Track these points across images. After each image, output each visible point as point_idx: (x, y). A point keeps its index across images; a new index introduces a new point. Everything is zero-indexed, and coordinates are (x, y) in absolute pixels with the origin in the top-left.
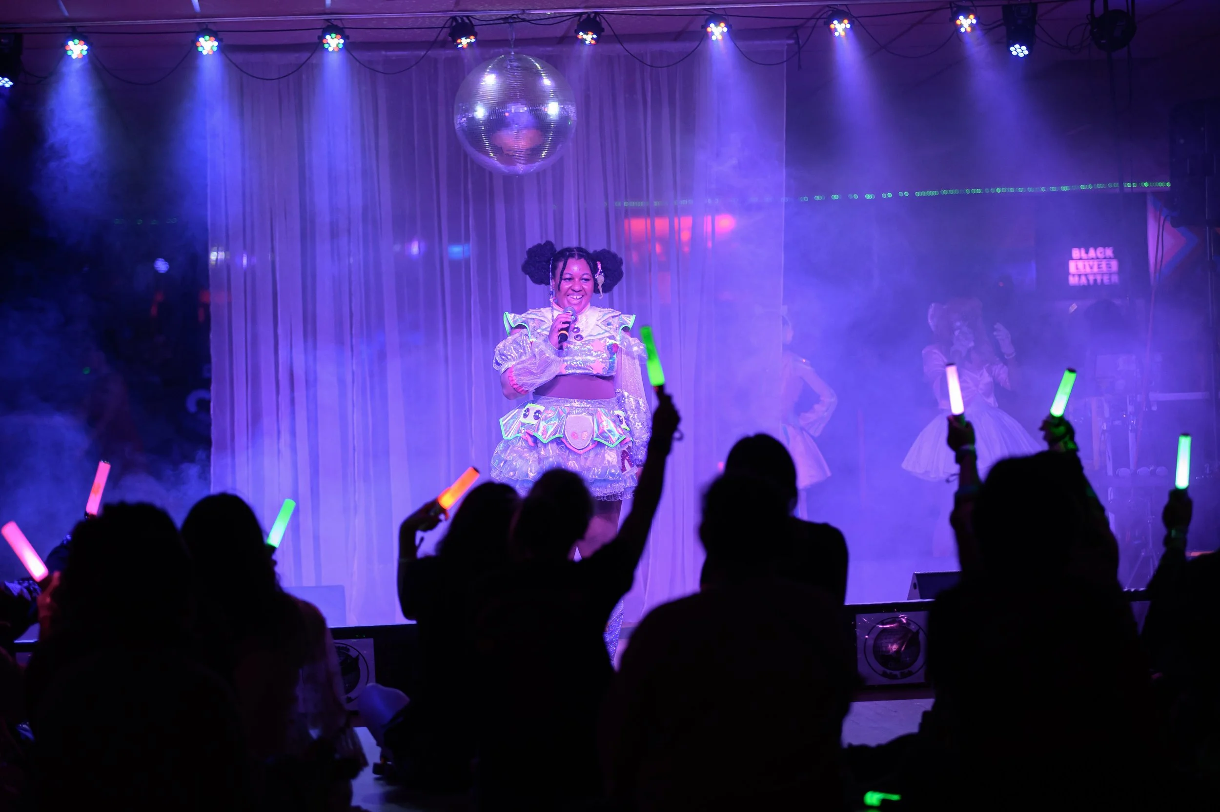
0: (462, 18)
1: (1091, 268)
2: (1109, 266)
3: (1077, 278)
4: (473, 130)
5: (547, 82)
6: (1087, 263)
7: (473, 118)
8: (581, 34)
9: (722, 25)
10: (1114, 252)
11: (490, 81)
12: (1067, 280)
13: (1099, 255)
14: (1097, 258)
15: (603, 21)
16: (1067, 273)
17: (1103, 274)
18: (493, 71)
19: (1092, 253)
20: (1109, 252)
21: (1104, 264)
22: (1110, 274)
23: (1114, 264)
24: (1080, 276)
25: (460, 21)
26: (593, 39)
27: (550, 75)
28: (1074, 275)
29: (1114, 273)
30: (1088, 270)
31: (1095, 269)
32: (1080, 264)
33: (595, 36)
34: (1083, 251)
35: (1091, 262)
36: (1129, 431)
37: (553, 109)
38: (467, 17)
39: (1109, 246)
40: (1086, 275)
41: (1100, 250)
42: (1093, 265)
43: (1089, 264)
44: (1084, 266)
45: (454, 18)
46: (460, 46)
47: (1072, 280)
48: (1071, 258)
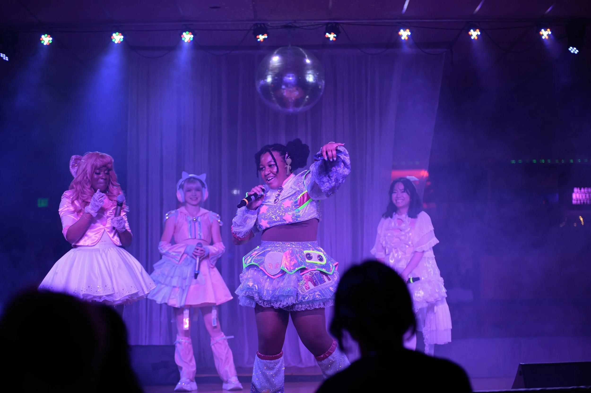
0: (260, 24)
2: (589, 197)
4: (266, 88)
5: (308, 61)
7: (266, 82)
8: (327, 34)
9: (408, 30)
11: (276, 60)
13: (586, 191)
14: (585, 193)
15: (340, 27)
16: (572, 198)
17: (587, 200)
18: (278, 54)
19: (582, 190)
21: (587, 195)
22: (590, 200)
25: (259, 26)
26: (334, 37)
27: (309, 58)
28: (575, 200)
30: (581, 198)
31: (584, 198)
32: (578, 195)
33: (335, 35)
35: (582, 194)
37: (310, 78)
38: (264, 24)
40: (580, 200)
41: (586, 189)
42: (583, 196)
45: (256, 24)
46: (259, 40)
47: (574, 202)
48: (574, 192)
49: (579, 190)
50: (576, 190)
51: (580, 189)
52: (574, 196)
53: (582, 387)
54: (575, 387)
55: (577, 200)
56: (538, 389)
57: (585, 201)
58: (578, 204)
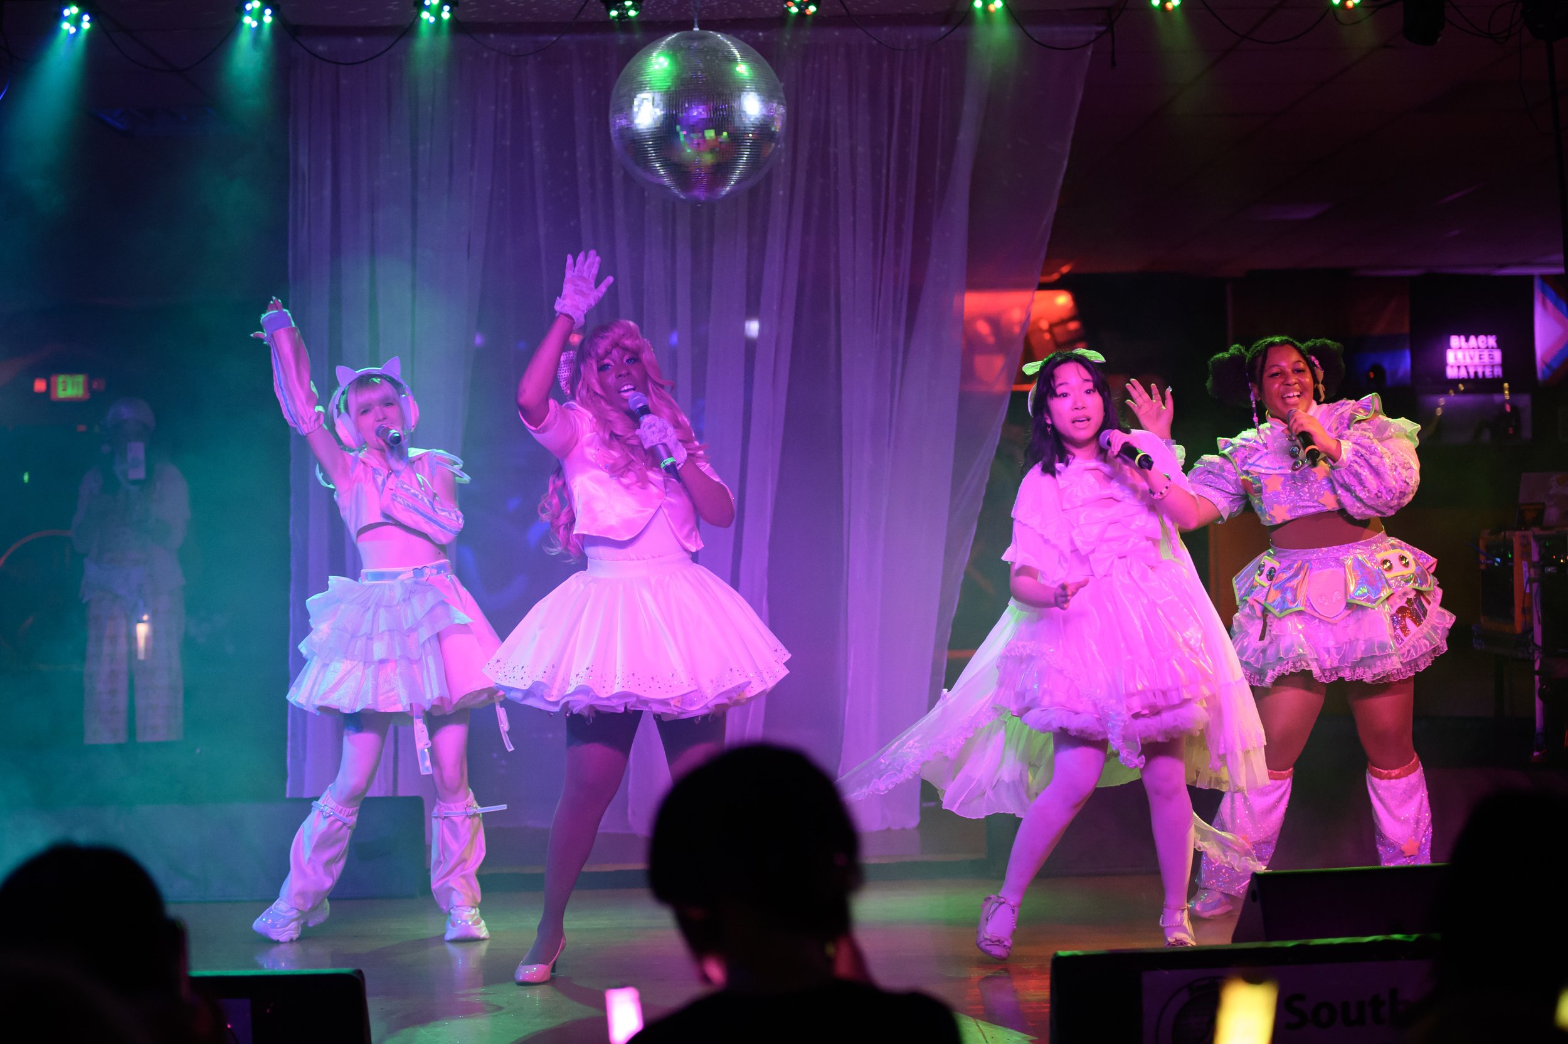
1: (1472, 358)
2: (1491, 357)
3: (1455, 370)
6: (1467, 353)
10: (1497, 341)
12: (1445, 372)
13: (1481, 345)
14: (1479, 348)
16: (1445, 364)
17: (1485, 366)
19: (1473, 341)
20: (1492, 341)
21: (1486, 354)
22: (1493, 366)
23: (1497, 355)
28: (1452, 366)
29: (1497, 365)
30: (1468, 360)
31: (1476, 361)
32: (1460, 355)
34: (1462, 339)
35: (1472, 352)
39: (1491, 334)
40: (1466, 367)
41: (1482, 338)
42: (1474, 355)
43: (1469, 355)
44: (1464, 356)
47: (1451, 373)
48: (1450, 348)
49: (1463, 344)
50: (1455, 341)
51: (1467, 341)
52: (1451, 357)
53: (1397, 936)
54: (1379, 938)
55: (1459, 367)
56: (1290, 944)
57: (1480, 371)
58: (1461, 377)
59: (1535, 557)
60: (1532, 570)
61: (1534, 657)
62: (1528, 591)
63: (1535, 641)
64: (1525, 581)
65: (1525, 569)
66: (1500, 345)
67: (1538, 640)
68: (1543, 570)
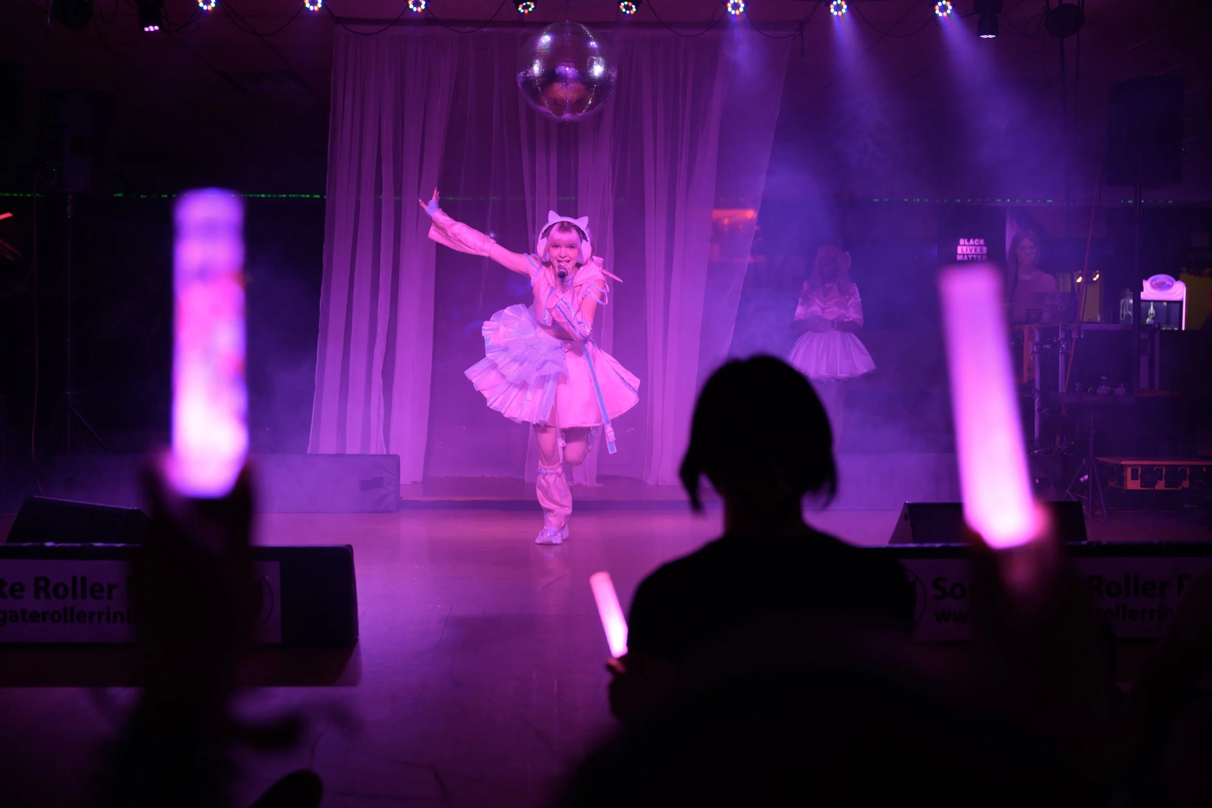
1: (971, 251)
2: (981, 250)
3: (962, 256)
4: (531, 82)
5: (593, 44)
6: (968, 248)
7: (531, 73)
10: (984, 242)
11: (545, 40)
12: (956, 257)
13: (977, 244)
14: (974, 245)
16: (956, 253)
17: (977, 255)
18: (549, 32)
19: (972, 242)
20: (982, 242)
21: (979, 248)
22: (982, 255)
23: (985, 249)
24: (964, 255)
27: (596, 39)
28: (960, 255)
29: (984, 254)
30: (969, 252)
31: (973, 252)
32: (964, 248)
34: (966, 240)
35: (971, 247)
36: (1060, 354)
37: (597, 71)
39: (982, 238)
40: (967, 255)
41: (976, 240)
42: (972, 249)
43: (970, 249)
44: (967, 249)
47: (959, 258)
48: (959, 245)
49: (967, 243)
50: (962, 241)
51: (969, 241)
52: (959, 249)
57: (975, 258)
58: (964, 260)
59: (1037, 339)
60: (1035, 347)
61: (1034, 397)
62: (1032, 359)
63: (1036, 387)
64: (1030, 353)
65: (1030, 347)
66: (986, 244)
67: (1037, 387)
68: (1042, 346)
